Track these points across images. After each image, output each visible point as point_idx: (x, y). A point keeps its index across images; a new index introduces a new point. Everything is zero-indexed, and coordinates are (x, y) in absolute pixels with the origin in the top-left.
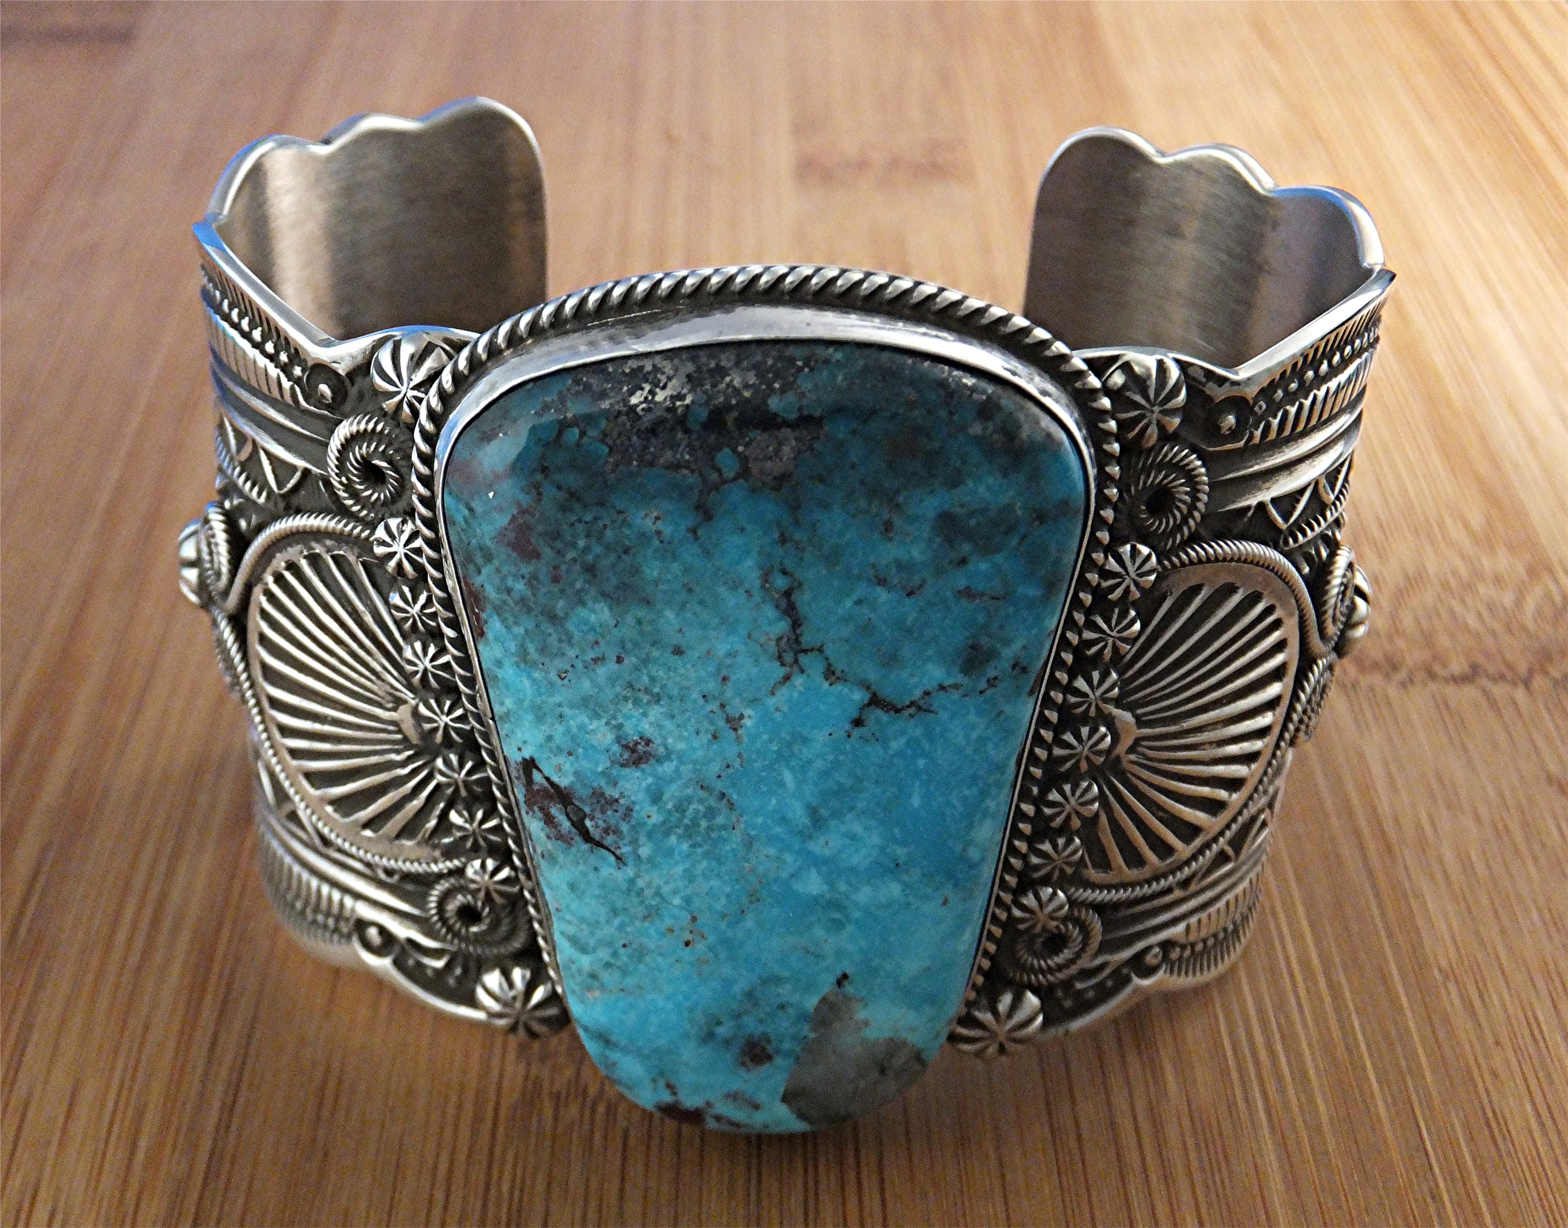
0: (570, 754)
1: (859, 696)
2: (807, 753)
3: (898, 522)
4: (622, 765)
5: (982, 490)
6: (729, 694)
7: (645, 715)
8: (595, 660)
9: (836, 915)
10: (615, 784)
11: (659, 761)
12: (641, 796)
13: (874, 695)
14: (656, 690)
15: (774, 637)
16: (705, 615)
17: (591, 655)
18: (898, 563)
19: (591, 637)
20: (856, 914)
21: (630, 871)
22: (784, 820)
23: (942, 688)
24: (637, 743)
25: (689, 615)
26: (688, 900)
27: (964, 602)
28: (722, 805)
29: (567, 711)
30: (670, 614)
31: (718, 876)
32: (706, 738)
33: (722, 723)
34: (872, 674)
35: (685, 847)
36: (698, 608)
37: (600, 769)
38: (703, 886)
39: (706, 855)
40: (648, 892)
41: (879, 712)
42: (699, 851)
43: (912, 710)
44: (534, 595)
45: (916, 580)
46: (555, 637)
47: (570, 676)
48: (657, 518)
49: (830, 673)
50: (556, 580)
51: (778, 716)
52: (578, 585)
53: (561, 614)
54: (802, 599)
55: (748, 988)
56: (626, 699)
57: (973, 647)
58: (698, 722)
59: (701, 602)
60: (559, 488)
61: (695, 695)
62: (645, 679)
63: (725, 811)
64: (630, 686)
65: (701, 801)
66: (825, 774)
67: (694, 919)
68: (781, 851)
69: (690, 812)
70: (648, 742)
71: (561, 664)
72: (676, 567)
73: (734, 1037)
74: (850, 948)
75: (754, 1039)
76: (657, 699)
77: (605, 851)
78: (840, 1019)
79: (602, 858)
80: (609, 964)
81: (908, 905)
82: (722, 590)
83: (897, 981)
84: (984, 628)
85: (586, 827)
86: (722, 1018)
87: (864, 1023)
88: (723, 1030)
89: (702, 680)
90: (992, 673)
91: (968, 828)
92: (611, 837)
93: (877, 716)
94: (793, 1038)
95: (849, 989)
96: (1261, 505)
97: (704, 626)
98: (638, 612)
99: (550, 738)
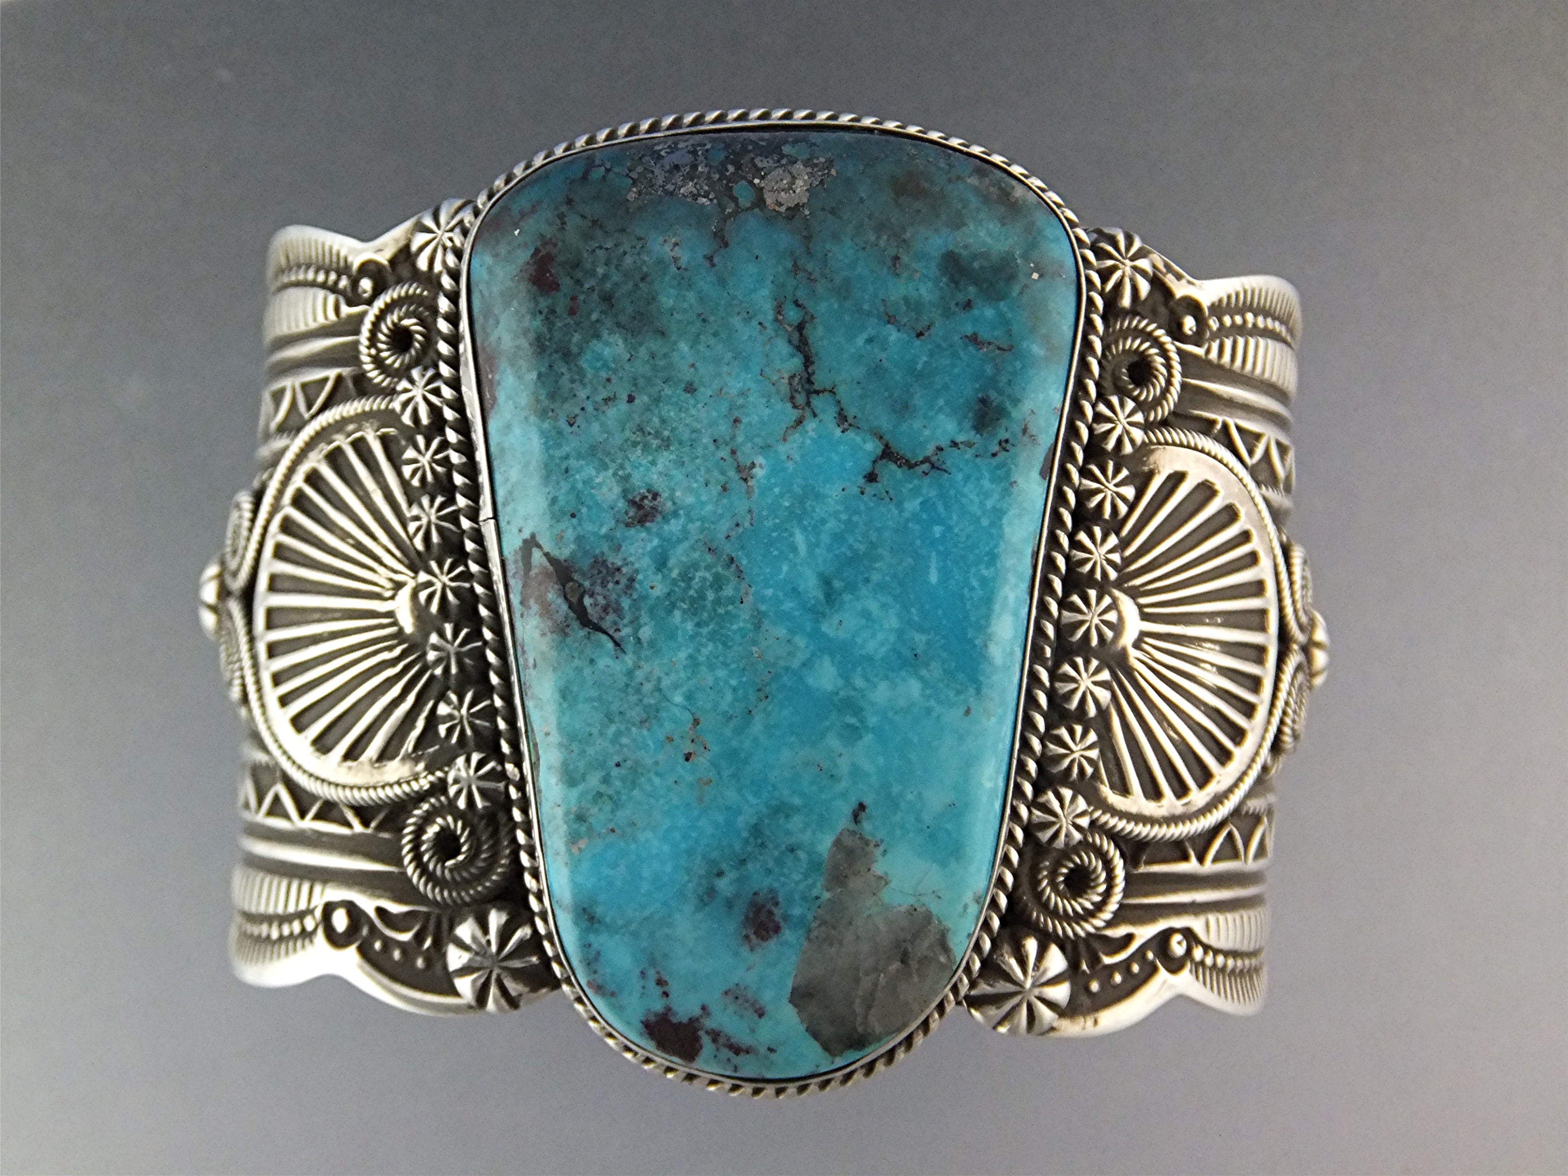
0: (573, 516)
1: (872, 447)
2: (820, 510)
3: (905, 259)
4: (628, 525)
5: (982, 234)
6: (740, 439)
7: (653, 463)
8: (607, 400)
9: (853, 721)
10: (618, 548)
11: (666, 520)
12: (646, 562)
13: (887, 446)
14: (666, 433)
15: (786, 376)
16: (719, 349)
17: (604, 394)
18: (907, 301)
19: (604, 374)
20: (873, 720)
21: (629, 659)
22: (795, 592)
23: (954, 444)
24: (644, 497)
25: (701, 348)
26: (689, 697)
27: (972, 349)
28: (729, 573)
29: (573, 463)
30: (684, 347)
31: (726, 665)
32: (715, 489)
33: (732, 473)
34: (884, 421)
35: (690, 626)
36: (712, 341)
37: (604, 531)
38: (706, 678)
39: (712, 637)
40: (648, 687)
41: (892, 467)
42: (705, 631)
43: (926, 467)
44: (550, 330)
45: (925, 320)
46: (567, 377)
47: (579, 421)
48: (676, 244)
49: (842, 418)
50: (572, 312)
51: (790, 465)
52: (594, 317)
53: (575, 350)
54: (816, 334)
55: (753, 821)
56: (635, 444)
57: (984, 401)
58: (708, 471)
59: (715, 334)
60: (582, 216)
61: (706, 440)
62: (656, 420)
63: (734, 581)
64: (641, 429)
65: (708, 568)
66: (838, 538)
67: (696, 722)
68: (792, 631)
69: (696, 583)
70: (655, 496)
71: (571, 408)
72: (691, 296)
73: (737, 896)
74: (866, 765)
75: (760, 900)
76: (666, 444)
77: (604, 637)
78: (857, 873)
79: (600, 645)
80: (599, 795)
81: (929, 711)
82: (736, 321)
83: (919, 820)
84: (993, 381)
85: (584, 608)
86: (724, 866)
87: (883, 880)
88: (724, 885)
89: (713, 424)
90: (1003, 435)
91: (988, 617)
92: (611, 618)
93: (891, 472)
94: (804, 899)
95: (867, 826)
96: (1225, 426)
97: (717, 361)
98: (650, 344)
99: (554, 501)
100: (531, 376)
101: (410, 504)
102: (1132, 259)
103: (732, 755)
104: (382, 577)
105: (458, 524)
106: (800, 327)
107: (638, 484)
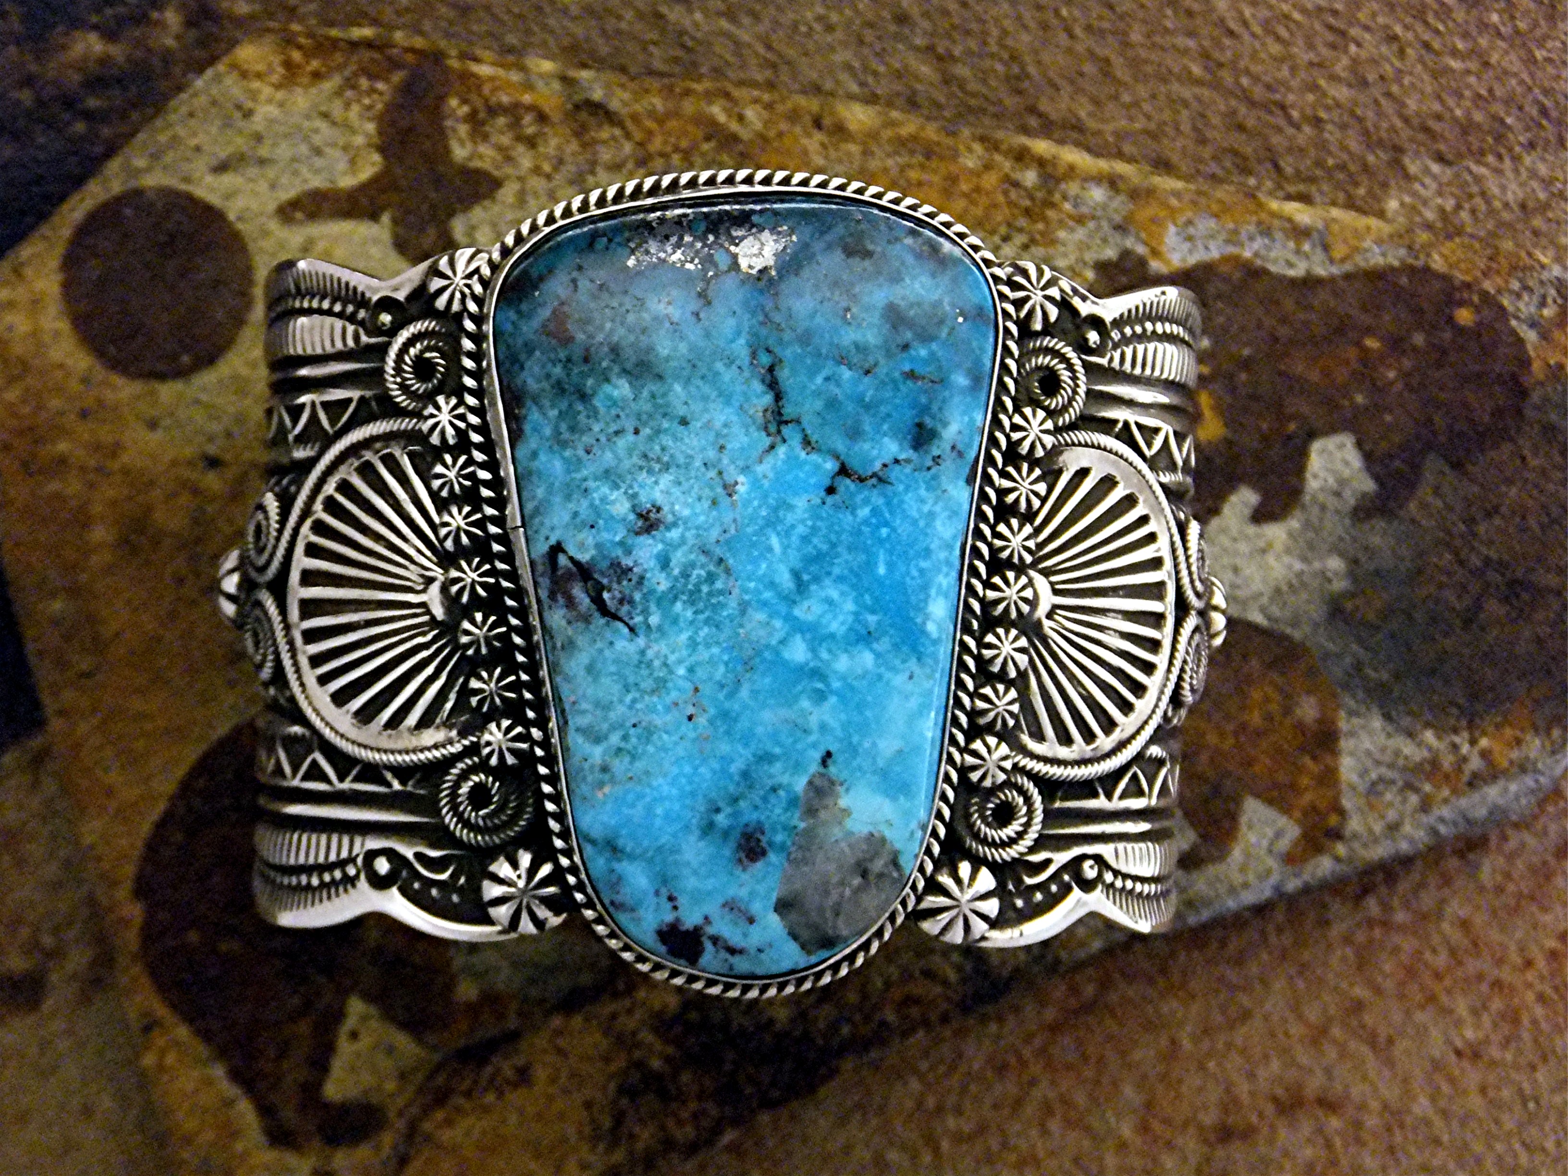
0: (592, 527)
1: (830, 466)
2: (790, 518)
3: (854, 310)
4: (637, 534)
5: (917, 286)
6: (725, 461)
7: (656, 483)
8: (617, 433)
9: (820, 685)
10: (630, 553)
11: (668, 529)
12: (652, 563)
13: (843, 464)
14: (666, 459)
15: (761, 409)
16: (706, 389)
17: (613, 427)
18: (857, 346)
19: (613, 412)
20: (836, 684)
21: (641, 641)
22: (772, 584)
23: (897, 461)
24: (649, 511)
25: (692, 389)
26: (691, 670)
27: (910, 383)
28: (720, 571)
29: (591, 484)
30: (678, 388)
31: (717, 643)
32: (706, 504)
33: (720, 490)
34: (840, 445)
35: (689, 614)
36: (700, 383)
37: (617, 539)
38: (703, 654)
39: (707, 622)
40: (657, 663)
41: (848, 481)
42: (701, 617)
43: (874, 481)
44: (568, 375)
45: (871, 360)
46: (583, 413)
47: (595, 450)
48: (669, 303)
49: (806, 442)
50: (587, 360)
51: (766, 483)
52: (605, 365)
53: (589, 392)
54: (784, 374)
55: (744, 767)
56: (641, 468)
57: (920, 425)
58: (701, 488)
59: (703, 377)
60: (592, 281)
61: (698, 463)
62: (657, 448)
63: (723, 576)
64: (645, 456)
65: (703, 566)
66: (805, 539)
67: (696, 690)
68: (771, 616)
69: (693, 579)
70: (659, 510)
71: (587, 439)
72: (683, 346)
73: (731, 828)
74: (833, 723)
75: (750, 830)
76: (666, 467)
77: (620, 625)
78: (826, 807)
79: (617, 631)
80: (619, 750)
81: (880, 677)
82: (719, 366)
83: (874, 762)
84: (925, 409)
85: (603, 601)
86: (721, 804)
87: (847, 812)
88: (721, 819)
89: (703, 449)
90: (936, 452)
91: (926, 601)
92: (626, 608)
93: (846, 485)
94: (785, 828)
95: (833, 770)
96: (1126, 424)
97: (705, 399)
98: (652, 386)
99: (576, 514)
100: (553, 413)
101: (439, 512)
102: (1043, 289)
103: (724, 714)
104: (412, 573)
105: (484, 529)
106: (771, 369)
107: (644, 501)
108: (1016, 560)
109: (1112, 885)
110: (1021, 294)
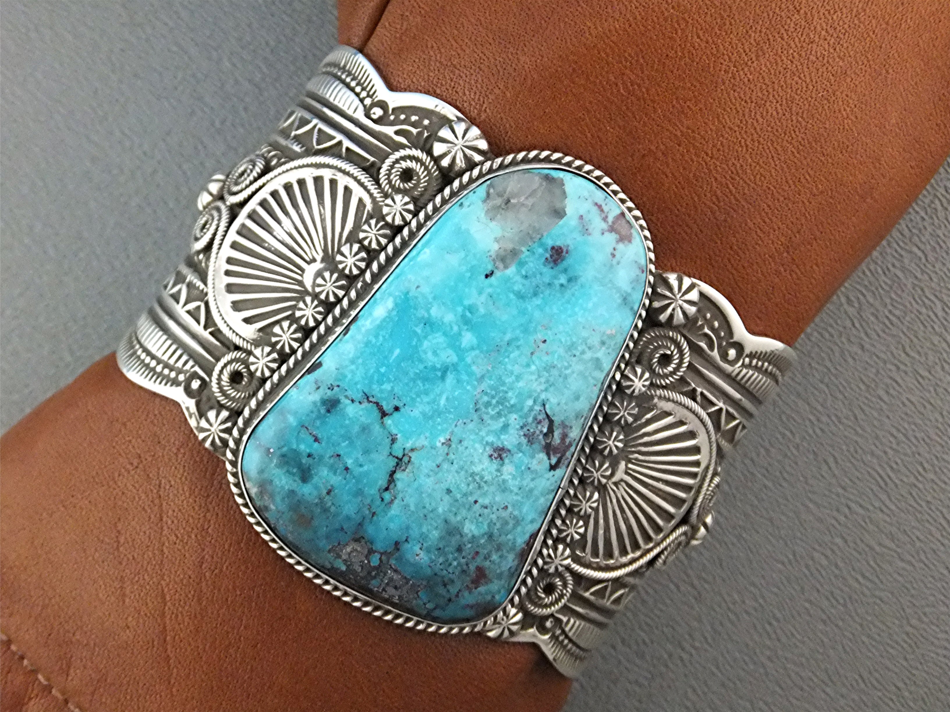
0: (529, 468)
1: (388, 421)
2: (427, 409)
3: (325, 492)
4: (509, 451)
5: (284, 482)
6: (441, 458)
7: (483, 470)
8: (486, 507)
9: (468, 314)
10: (519, 443)
11: (492, 444)
12: (512, 431)
13: (382, 418)
14: (470, 479)
15: (406, 473)
16: (427, 501)
17: (486, 511)
18: (335, 473)
19: (481, 519)
20: (460, 309)
21: (543, 396)
22: (458, 381)
23: (353, 401)
24: (496, 458)
25: (433, 504)
26: (528, 365)
27: (319, 436)
28: (480, 406)
29: (516, 490)
30: (440, 510)
31: (506, 370)
32: (465, 443)
33: (453, 446)
34: (377, 428)
35: (510, 394)
36: (427, 505)
37: (521, 455)
38: (517, 369)
39: (504, 384)
40: (543, 380)
41: (385, 408)
42: (505, 389)
43: (371, 399)
44: (491, 551)
45: (332, 460)
46: (496, 527)
47: (503, 506)
48: (417, 555)
49: (394, 441)
50: (477, 553)
51: (428, 434)
52: (470, 545)
53: (486, 537)
54: (382, 482)
55: (534, 299)
56: (486, 482)
57: (328, 411)
58: (462, 453)
59: (424, 507)
60: (448, 591)
61: (456, 466)
62: (471, 487)
63: (481, 402)
64: (480, 487)
65: (487, 413)
66: (427, 394)
67: (532, 354)
68: (470, 366)
69: (497, 410)
70: (491, 456)
71: (503, 514)
72: (424, 530)
73: (560, 272)
74: (474, 291)
75: (552, 264)
76: (473, 475)
77: (548, 411)
78: (505, 250)
79: (551, 409)
80: (590, 348)
81: (434, 298)
82: (412, 508)
83: (467, 256)
84: (319, 417)
85: (548, 429)
86: (558, 287)
87: (497, 240)
88: (563, 280)
89: (448, 471)
90: (329, 392)
91: (384, 320)
92: (540, 417)
93: (387, 407)
94: (534, 253)
95: (490, 267)
96: (206, 327)
97: (430, 495)
98: (454, 520)
99: (533, 480)
100: (510, 537)
101: (589, 516)
102: (208, 430)
103: (526, 331)
104: (621, 492)
105: (575, 495)
106: (387, 489)
107: (495, 465)
108: (316, 302)
109: (368, 96)
110: (223, 435)
